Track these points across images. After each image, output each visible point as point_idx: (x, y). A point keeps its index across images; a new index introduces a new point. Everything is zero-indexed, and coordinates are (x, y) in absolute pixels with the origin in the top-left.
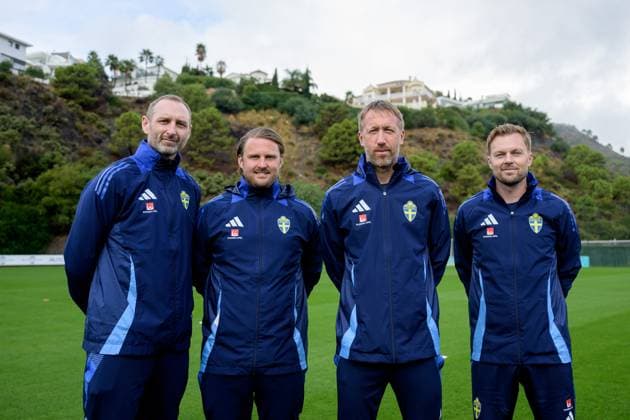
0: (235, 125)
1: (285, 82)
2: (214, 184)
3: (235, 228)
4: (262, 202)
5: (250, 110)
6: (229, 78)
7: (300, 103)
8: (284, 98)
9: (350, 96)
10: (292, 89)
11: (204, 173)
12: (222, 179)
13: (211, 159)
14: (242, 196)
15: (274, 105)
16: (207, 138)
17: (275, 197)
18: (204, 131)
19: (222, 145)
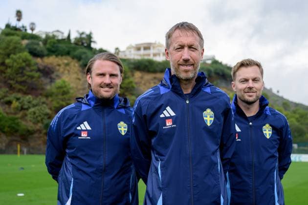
0: (41, 65)
1: (76, 39)
2: (26, 103)
3: (84, 131)
4: (105, 111)
5: (52, 55)
6: (37, 34)
7: (85, 53)
8: (74, 49)
9: (117, 51)
10: (80, 43)
11: (19, 95)
12: (31, 99)
13: (25, 86)
14: (89, 105)
15: (68, 53)
16: (22, 73)
17: (115, 107)
18: (20, 68)
19: (32, 77)
